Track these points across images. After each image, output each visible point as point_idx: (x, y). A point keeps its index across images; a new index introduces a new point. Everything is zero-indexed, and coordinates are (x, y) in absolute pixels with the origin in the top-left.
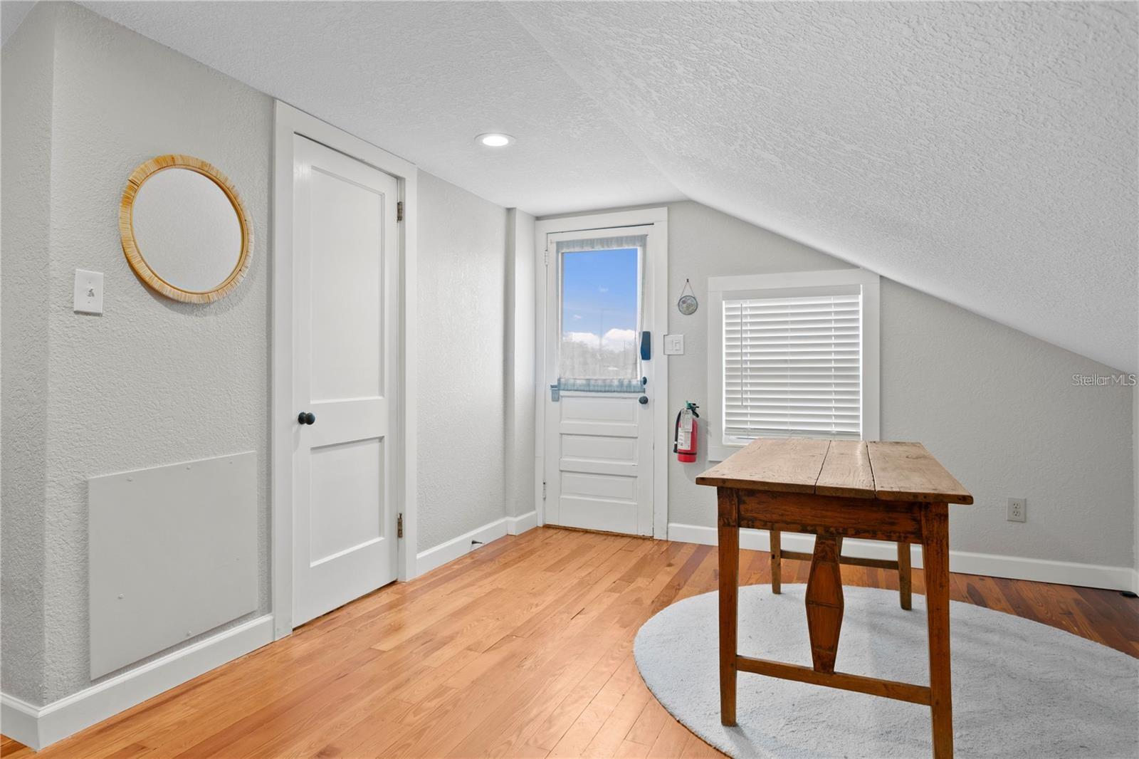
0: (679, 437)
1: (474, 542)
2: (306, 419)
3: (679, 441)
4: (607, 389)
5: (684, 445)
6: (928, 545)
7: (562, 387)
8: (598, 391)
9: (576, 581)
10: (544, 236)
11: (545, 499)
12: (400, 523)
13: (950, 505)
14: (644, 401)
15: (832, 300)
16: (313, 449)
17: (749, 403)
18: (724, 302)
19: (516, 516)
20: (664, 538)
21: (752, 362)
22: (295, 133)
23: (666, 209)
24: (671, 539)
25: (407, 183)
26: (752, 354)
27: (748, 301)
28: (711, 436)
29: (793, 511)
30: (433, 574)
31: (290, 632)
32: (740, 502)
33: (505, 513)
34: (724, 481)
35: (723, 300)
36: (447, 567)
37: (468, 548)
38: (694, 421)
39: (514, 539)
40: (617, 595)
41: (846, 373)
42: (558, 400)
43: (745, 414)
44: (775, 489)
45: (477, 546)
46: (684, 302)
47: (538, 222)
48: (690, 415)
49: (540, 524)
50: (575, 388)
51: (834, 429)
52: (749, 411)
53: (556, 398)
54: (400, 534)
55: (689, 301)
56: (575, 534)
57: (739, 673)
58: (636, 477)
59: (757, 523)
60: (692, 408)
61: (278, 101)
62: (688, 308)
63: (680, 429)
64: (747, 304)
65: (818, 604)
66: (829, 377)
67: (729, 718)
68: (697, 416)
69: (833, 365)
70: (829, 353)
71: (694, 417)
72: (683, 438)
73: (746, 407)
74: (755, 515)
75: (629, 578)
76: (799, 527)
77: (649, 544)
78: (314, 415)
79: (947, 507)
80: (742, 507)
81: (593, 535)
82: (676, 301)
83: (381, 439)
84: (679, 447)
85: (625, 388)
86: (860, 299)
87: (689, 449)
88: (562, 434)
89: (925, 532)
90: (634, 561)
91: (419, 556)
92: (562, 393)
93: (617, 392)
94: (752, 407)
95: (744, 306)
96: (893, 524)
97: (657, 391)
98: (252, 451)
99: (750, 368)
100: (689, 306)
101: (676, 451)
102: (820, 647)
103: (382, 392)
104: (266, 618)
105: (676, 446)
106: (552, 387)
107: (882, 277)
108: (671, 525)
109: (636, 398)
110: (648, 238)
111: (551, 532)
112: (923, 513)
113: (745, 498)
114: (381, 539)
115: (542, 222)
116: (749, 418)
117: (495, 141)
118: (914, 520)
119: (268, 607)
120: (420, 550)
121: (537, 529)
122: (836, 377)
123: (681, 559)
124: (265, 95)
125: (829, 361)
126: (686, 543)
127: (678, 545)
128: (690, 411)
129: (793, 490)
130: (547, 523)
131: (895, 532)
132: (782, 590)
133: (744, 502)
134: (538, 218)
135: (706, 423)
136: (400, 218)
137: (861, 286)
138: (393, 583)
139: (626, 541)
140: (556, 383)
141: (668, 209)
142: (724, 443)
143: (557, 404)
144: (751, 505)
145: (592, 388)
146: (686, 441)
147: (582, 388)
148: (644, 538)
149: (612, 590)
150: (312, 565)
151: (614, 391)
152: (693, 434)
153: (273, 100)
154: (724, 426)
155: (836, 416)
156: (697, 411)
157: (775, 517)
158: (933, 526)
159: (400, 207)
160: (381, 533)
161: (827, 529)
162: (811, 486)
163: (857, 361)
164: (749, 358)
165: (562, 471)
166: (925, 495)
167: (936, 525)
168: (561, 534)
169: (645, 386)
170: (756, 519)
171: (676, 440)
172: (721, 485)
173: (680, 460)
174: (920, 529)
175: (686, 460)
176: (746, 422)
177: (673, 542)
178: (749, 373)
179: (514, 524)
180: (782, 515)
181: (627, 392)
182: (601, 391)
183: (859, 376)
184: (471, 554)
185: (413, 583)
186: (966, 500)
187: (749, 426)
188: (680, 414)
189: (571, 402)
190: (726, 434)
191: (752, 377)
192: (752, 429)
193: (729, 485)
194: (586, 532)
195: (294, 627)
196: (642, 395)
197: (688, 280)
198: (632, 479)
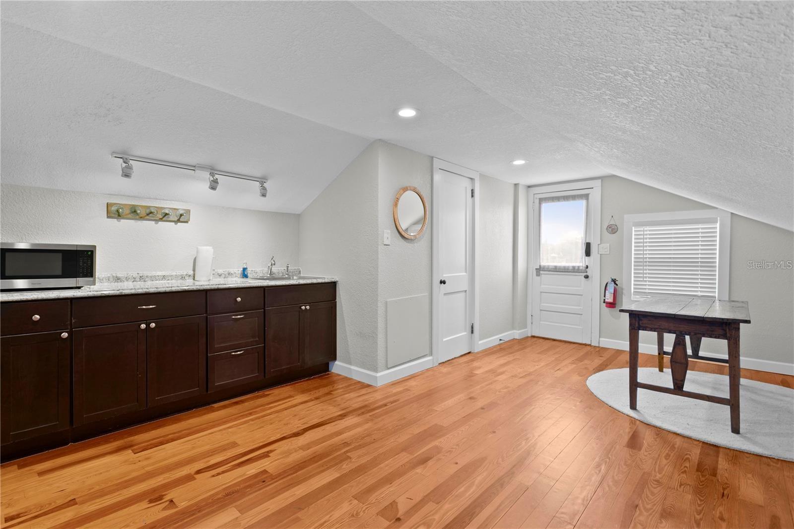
0: (606, 295)
1: (500, 340)
2: (443, 282)
3: (606, 297)
4: (566, 270)
5: (609, 299)
6: (729, 340)
7: (542, 269)
8: (561, 272)
9: (553, 359)
10: (533, 195)
11: (532, 323)
12: (472, 327)
13: (741, 324)
14: (587, 277)
15: (700, 226)
16: (445, 294)
17: (647, 279)
18: (633, 228)
19: (519, 330)
20: (597, 345)
21: (649, 258)
22: (440, 169)
23: (600, 180)
24: (601, 346)
25: (476, 181)
26: (649, 254)
27: (648, 227)
28: (625, 295)
29: (664, 324)
30: (485, 350)
31: (437, 364)
32: (640, 320)
33: (513, 328)
34: (632, 311)
35: (633, 226)
36: (490, 349)
37: (498, 342)
38: (615, 287)
39: (518, 341)
40: (574, 366)
41: (708, 264)
42: (539, 276)
43: (645, 285)
44: (656, 315)
45: (502, 342)
46: (610, 228)
47: (529, 189)
48: (613, 284)
49: (530, 335)
50: (549, 270)
51: (699, 294)
52: (648, 283)
53: (538, 274)
54: (472, 332)
55: (613, 227)
56: (549, 341)
57: (638, 388)
58: (582, 314)
59: (648, 329)
60: (614, 281)
61: (434, 158)
62: (612, 230)
63: (607, 291)
64: (648, 228)
65: (676, 362)
66: (697, 266)
67: (633, 406)
68: (617, 285)
69: (700, 260)
70: (698, 254)
71: (615, 285)
72: (609, 296)
73: (646, 281)
74: (646, 325)
75: (581, 359)
76: (668, 331)
77: (589, 348)
78: (446, 280)
79: (739, 325)
80: (640, 322)
81: (557, 342)
82: (605, 227)
83: (466, 291)
84: (606, 300)
85: (575, 270)
86: (718, 225)
87: (612, 301)
88: (541, 292)
89: (728, 335)
90: (582, 354)
91: (480, 342)
92: (541, 272)
93: (572, 272)
94: (649, 281)
95: (645, 229)
96: (713, 331)
97: (594, 272)
98: (427, 294)
99: (648, 261)
100: (613, 229)
101: (604, 302)
102: (677, 380)
103: (466, 272)
104: (430, 358)
105: (604, 300)
106: (536, 269)
107: (732, 213)
108: (601, 339)
109: (582, 275)
110: (590, 195)
111: (535, 339)
112: (727, 327)
113: (642, 318)
114: (465, 333)
115: (532, 188)
116: (647, 287)
117: (519, 162)
118: (723, 330)
119: (431, 354)
120: (480, 340)
121: (528, 337)
122: (701, 266)
123: (606, 355)
124: (429, 156)
125: (698, 258)
126: (609, 349)
127: (605, 349)
128: (613, 283)
129: (664, 316)
130: (533, 335)
131: (713, 334)
132: (664, 371)
133: (641, 320)
134: (529, 187)
135: (622, 289)
136: (472, 196)
137: (719, 218)
138: (469, 353)
139: (576, 345)
140: (538, 267)
141: (602, 181)
142: (632, 299)
143: (539, 278)
144: (645, 321)
145: (557, 270)
146: (610, 298)
147: (553, 270)
148: (586, 345)
149: (572, 363)
150: (444, 340)
151: (570, 272)
152: (614, 294)
153: (432, 158)
154: (632, 290)
155: (701, 287)
156: (617, 282)
157: (656, 327)
158: (732, 332)
159: (473, 191)
160: (465, 331)
161: (681, 332)
162: (673, 314)
163: (715, 254)
164: (648, 256)
165: (541, 310)
166: (728, 319)
167: (734, 332)
168: (541, 340)
169: (587, 270)
170: (647, 327)
171: (605, 297)
172: (630, 312)
173: (607, 306)
174: (726, 334)
175: (610, 307)
176: (645, 289)
177: (602, 348)
178: (648, 264)
179: (517, 334)
180: (659, 326)
181: (577, 272)
182: (563, 272)
183: (716, 266)
184: (499, 345)
185: (478, 353)
186: (748, 322)
187: (647, 291)
188: (607, 283)
189: (545, 277)
190: (634, 295)
191: (649, 266)
192: (649, 292)
193: (634, 312)
194: (554, 340)
195: (439, 362)
196: (585, 274)
197: (612, 217)
198: (579, 316)
